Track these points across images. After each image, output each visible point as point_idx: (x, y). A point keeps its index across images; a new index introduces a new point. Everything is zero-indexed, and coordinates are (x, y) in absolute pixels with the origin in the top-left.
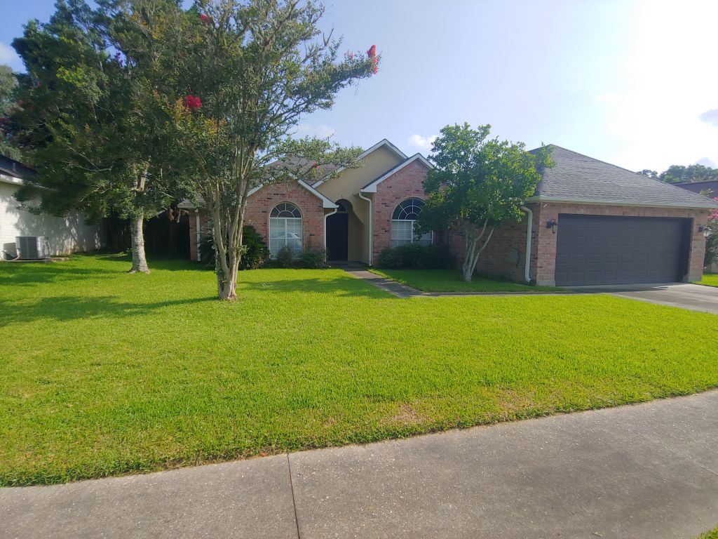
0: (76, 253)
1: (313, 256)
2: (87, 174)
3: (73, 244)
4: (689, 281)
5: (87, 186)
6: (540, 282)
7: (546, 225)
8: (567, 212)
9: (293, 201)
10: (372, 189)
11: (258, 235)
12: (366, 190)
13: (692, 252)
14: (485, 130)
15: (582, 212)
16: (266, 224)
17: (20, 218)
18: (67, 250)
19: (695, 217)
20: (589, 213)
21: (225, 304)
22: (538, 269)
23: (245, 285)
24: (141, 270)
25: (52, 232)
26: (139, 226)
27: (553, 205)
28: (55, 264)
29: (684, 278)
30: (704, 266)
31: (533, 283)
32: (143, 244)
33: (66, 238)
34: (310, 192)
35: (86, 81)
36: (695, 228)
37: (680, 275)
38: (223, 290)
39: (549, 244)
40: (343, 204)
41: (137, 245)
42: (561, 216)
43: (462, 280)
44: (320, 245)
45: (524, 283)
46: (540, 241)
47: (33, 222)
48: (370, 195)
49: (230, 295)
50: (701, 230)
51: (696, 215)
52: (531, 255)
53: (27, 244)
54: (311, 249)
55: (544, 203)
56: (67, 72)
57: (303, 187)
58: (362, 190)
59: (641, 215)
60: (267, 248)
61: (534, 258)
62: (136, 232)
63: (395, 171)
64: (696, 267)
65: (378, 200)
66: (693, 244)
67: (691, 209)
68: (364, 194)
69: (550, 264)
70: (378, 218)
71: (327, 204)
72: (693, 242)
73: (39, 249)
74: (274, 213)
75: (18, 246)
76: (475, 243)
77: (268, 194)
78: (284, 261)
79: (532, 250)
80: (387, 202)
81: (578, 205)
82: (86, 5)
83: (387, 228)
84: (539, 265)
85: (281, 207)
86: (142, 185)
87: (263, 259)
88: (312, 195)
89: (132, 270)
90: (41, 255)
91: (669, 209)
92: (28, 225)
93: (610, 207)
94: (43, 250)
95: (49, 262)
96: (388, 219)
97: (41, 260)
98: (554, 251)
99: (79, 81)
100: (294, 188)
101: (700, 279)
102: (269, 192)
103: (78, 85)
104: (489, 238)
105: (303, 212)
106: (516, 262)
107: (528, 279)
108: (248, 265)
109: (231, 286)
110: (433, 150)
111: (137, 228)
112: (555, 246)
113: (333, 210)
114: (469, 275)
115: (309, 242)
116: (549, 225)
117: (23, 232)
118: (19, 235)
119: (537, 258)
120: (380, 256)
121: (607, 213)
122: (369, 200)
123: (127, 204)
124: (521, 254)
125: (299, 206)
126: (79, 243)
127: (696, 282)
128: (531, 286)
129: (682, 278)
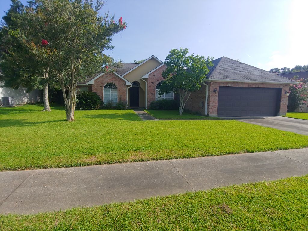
0: (28, 104)
1: (121, 104)
2: (21, 72)
3: (27, 100)
4: (280, 115)
5: (20, 76)
6: (211, 115)
7: (213, 91)
8: (223, 86)
9: (113, 82)
10: (147, 76)
11: (98, 96)
12: (144, 77)
13: (282, 103)
14: (186, 51)
15: (230, 85)
16: (102, 91)
17: (3, 89)
18: (24, 102)
19: (283, 87)
20: (233, 86)
21: (68, 122)
22: (210, 110)
23: (84, 116)
24: (47, 110)
25: (17, 95)
26: (46, 92)
27: (216, 83)
28: (16, 108)
29: (278, 114)
30: (287, 109)
31: (208, 115)
32: (48, 99)
33: (24, 97)
34: (120, 78)
35: (20, 35)
36: (283, 92)
37: (276, 113)
38: (68, 117)
39: (215, 99)
40: (135, 83)
41: (45, 100)
42: (220, 87)
43: (178, 114)
44: (125, 100)
45: (205, 115)
46: (211, 98)
47: (9, 91)
48: (146, 79)
49: (71, 119)
50: (286, 93)
51: (283, 86)
52: (207, 104)
53: (5, 99)
54: (121, 102)
55: (212, 82)
56: (12, 31)
57: (117, 76)
58: (142, 77)
59: (257, 86)
60: (102, 101)
61: (208, 105)
62: (45, 95)
63: (156, 69)
64: (283, 109)
65: (149, 81)
66: (282, 99)
67: (281, 84)
68: (143, 79)
69: (215, 108)
70: (149, 89)
71: (128, 83)
72: (282, 98)
73: (10, 102)
74: (105, 87)
75: (1, 101)
76: (183, 99)
77: (103, 79)
78: (109, 107)
79: (208, 102)
80: (153, 82)
81: (228, 82)
82: (22, 4)
83: (153, 93)
84: (210, 108)
85: (108, 84)
86: (47, 76)
87: (100, 106)
88: (121, 79)
89: (44, 110)
90: (10, 104)
91: (270, 84)
92: (6, 92)
93: (242, 83)
94: (12, 102)
95: (14, 107)
96: (154, 89)
97: (10, 106)
98: (217, 102)
99: (17, 35)
100: (114, 76)
101: (285, 114)
102: (103, 78)
103: (16, 36)
104: (189, 97)
105: (117, 86)
106: (202, 107)
107: (206, 114)
108: (93, 108)
109: (71, 115)
110: (165, 60)
111: (45, 93)
112: (218, 100)
113: (131, 85)
114: (181, 112)
115: (120, 99)
116: (215, 91)
117: (4, 95)
118: (2, 96)
119: (209, 105)
120: (150, 104)
121: (241, 86)
122: (146, 81)
123: (36, 83)
124: (204, 103)
125: (116, 84)
126: (30, 99)
127: (283, 116)
128: (207, 117)
129: (277, 114)
